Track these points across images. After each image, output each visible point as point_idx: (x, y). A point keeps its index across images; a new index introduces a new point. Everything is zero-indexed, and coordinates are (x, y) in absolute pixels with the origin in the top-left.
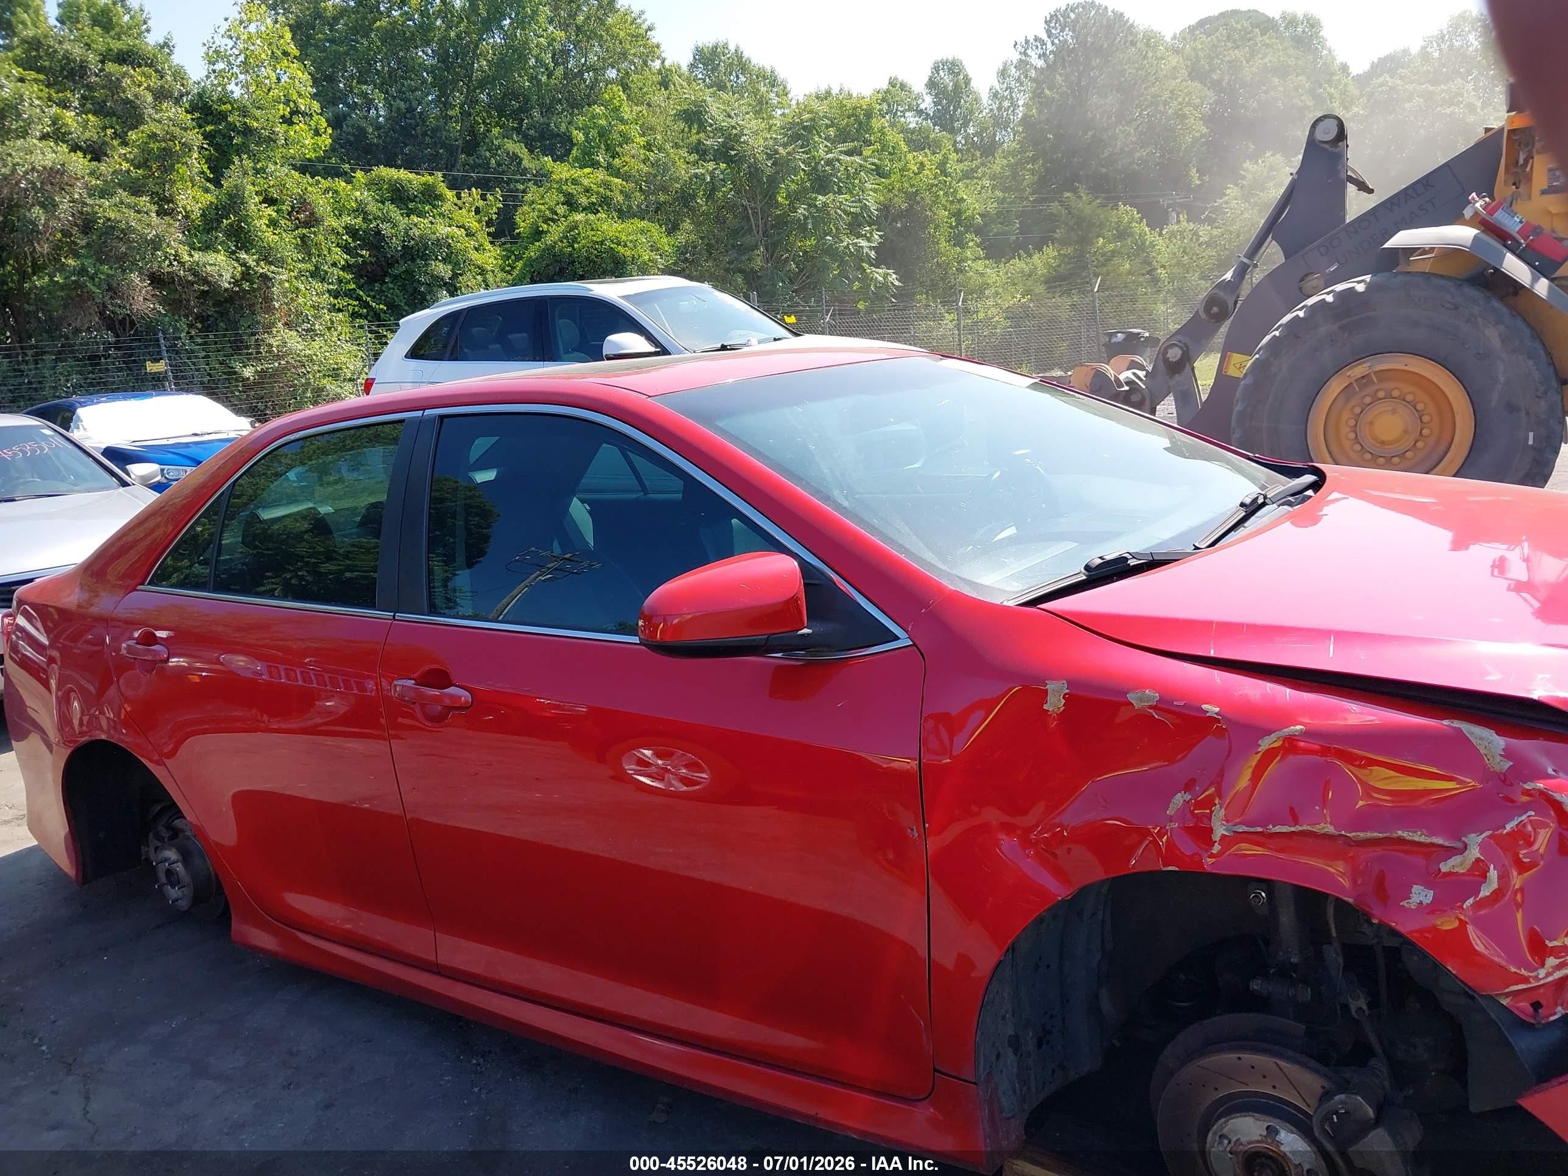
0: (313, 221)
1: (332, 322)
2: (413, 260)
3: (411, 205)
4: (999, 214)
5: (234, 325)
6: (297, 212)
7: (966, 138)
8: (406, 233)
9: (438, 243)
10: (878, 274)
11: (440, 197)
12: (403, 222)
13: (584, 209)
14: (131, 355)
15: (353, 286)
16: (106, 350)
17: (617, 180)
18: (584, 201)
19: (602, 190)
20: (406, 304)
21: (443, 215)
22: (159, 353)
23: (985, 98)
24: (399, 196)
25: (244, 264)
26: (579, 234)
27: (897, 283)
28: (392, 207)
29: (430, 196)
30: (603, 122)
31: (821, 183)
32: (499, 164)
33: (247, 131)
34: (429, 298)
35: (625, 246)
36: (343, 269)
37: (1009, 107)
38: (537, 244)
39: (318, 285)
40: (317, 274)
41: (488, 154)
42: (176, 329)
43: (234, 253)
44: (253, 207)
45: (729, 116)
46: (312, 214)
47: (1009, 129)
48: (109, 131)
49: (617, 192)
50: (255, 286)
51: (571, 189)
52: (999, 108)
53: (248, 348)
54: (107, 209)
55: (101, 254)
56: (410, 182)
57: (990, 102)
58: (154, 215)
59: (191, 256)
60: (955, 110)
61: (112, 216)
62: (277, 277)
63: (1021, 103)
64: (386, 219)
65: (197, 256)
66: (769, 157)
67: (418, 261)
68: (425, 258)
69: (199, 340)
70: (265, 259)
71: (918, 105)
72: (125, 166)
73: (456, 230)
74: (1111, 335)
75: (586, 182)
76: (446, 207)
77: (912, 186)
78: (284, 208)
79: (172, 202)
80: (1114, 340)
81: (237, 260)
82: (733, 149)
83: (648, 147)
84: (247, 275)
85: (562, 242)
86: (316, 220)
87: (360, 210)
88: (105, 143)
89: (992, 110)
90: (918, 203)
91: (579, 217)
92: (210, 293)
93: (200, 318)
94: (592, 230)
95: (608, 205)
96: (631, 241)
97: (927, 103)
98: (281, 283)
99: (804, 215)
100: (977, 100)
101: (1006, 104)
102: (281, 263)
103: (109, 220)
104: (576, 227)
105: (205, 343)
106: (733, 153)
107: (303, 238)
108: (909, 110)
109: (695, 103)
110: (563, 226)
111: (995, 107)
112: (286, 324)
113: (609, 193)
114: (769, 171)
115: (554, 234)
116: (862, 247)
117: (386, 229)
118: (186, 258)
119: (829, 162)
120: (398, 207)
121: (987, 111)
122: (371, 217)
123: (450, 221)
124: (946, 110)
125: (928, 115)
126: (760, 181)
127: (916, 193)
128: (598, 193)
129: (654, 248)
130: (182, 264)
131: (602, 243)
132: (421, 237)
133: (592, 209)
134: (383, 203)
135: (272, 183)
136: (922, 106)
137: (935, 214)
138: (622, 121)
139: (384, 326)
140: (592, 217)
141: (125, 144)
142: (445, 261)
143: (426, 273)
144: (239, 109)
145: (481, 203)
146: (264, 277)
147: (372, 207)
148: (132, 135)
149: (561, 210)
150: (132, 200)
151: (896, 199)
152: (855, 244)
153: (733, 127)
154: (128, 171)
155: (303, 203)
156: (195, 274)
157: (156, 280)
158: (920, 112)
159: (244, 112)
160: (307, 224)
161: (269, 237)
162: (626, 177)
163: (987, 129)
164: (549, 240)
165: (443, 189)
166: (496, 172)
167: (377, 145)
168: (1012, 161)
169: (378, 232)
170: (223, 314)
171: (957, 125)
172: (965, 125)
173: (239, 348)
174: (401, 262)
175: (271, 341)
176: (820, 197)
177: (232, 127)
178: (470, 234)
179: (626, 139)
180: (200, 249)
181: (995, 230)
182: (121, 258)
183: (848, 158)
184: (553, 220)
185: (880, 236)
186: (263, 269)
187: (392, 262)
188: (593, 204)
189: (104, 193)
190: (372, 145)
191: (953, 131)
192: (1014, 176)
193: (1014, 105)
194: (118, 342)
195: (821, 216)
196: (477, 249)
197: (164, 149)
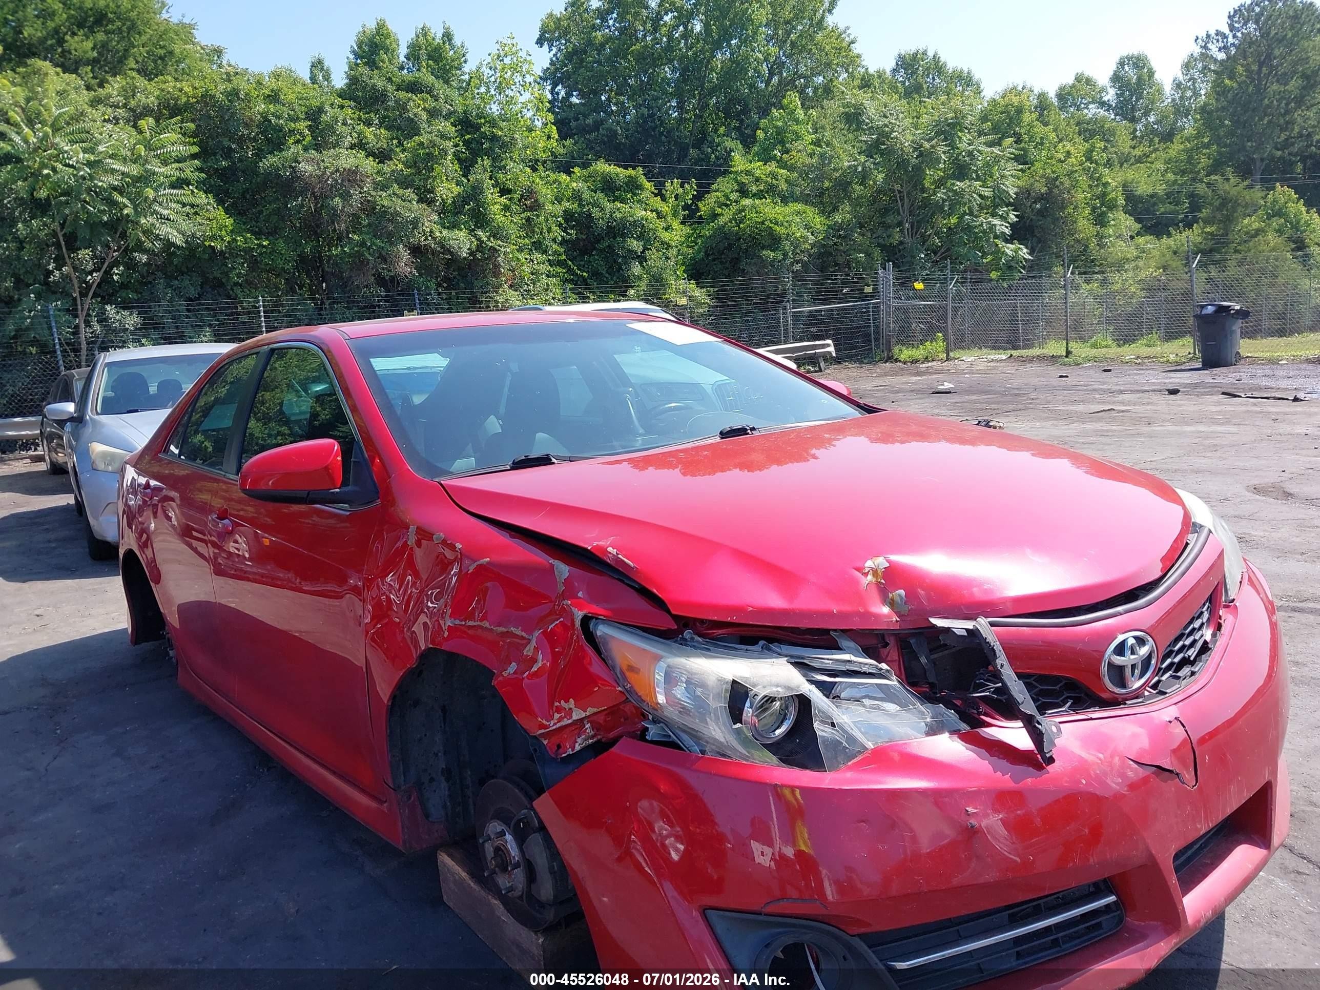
0: (536, 206)
1: (548, 285)
2: (614, 238)
3: (617, 193)
4: (1168, 195)
5: (470, 285)
6: (526, 200)
7: (1146, 126)
8: (611, 216)
9: (635, 224)
10: (1009, 249)
11: (640, 187)
12: (609, 206)
13: (754, 195)
14: (397, 306)
15: (564, 257)
16: (379, 301)
17: (782, 171)
18: (754, 189)
19: (769, 179)
20: (607, 272)
21: (639, 201)
22: (415, 305)
23: (1168, 88)
24: (609, 187)
25: (479, 239)
26: (745, 216)
27: (1027, 257)
28: (601, 195)
29: (633, 186)
30: (780, 124)
31: (961, 170)
32: (717, 158)
33: (494, 138)
34: (624, 267)
35: (782, 225)
36: (561, 244)
37: (1191, 97)
38: (712, 224)
39: (537, 256)
40: (538, 246)
41: (709, 150)
42: (427, 287)
43: (474, 230)
44: (490, 195)
45: (885, 116)
46: (536, 201)
47: (1190, 117)
48: (395, 142)
49: (783, 182)
50: (486, 256)
51: (744, 179)
52: (1182, 98)
53: (481, 303)
54: (383, 199)
55: (376, 230)
56: (617, 175)
57: (1173, 92)
58: (414, 203)
59: (441, 232)
60: (1137, 100)
61: (386, 203)
62: (502, 249)
63: (1203, 92)
64: (596, 204)
65: (445, 232)
66: (915, 149)
67: (618, 239)
68: (623, 236)
69: (444, 296)
70: (494, 237)
71: (1102, 97)
72: (400, 166)
73: (649, 213)
74: (1203, 307)
75: (757, 173)
76: (644, 195)
77: (1053, 172)
78: (515, 196)
79: (432, 192)
80: (1204, 312)
81: (475, 236)
82: (884, 144)
83: (817, 143)
84: (481, 246)
85: (731, 222)
86: (539, 205)
87: (577, 197)
88: (391, 150)
89: (1173, 100)
90: (1057, 187)
91: (747, 202)
92: (453, 260)
93: (446, 279)
94: (757, 212)
95: (774, 192)
96: (787, 221)
97: (1111, 95)
98: (506, 254)
99: (943, 199)
100: (1160, 91)
101: (1189, 94)
102: (506, 238)
103: (383, 206)
104: (744, 210)
105: (450, 298)
106: (883, 147)
107: (528, 219)
108: (1093, 102)
109: (855, 106)
110: (734, 208)
111: (1177, 96)
112: (511, 286)
113: (775, 182)
114: (914, 161)
115: (726, 217)
116: (995, 225)
117: (595, 213)
118: (438, 234)
119: (970, 154)
120: (606, 195)
121: (1170, 100)
122: (584, 203)
123: (645, 205)
124: (1128, 101)
125: (1110, 106)
126: (906, 171)
127: (1056, 179)
128: (766, 182)
129: (807, 227)
130: (434, 239)
131: (763, 223)
132: (621, 219)
133: (759, 195)
134: (596, 192)
135: (509, 177)
136: (1106, 99)
137: (1073, 197)
138: (797, 122)
139: (589, 288)
140: (757, 202)
141: (403, 150)
142: (638, 238)
143: (623, 248)
144: (489, 122)
145: (681, 190)
146: (492, 249)
147: (587, 195)
148: (408, 144)
149: (734, 196)
150: (400, 192)
151: (1036, 183)
152: (989, 223)
153: (886, 126)
154: (402, 170)
155: (530, 193)
156: (443, 247)
157: (416, 251)
158: (1102, 104)
159: (493, 123)
160: (530, 209)
161: (500, 219)
162: (791, 169)
163: (1167, 117)
164: (722, 221)
165: (643, 180)
166: (715, 164)
167: (624, 144)
168: (1189, 146)
169: (589, 216)
170: (464, 277)
171: (1138, 114)
172: (1146, 113)
173: (475, 303)
174: (606, 239)
175: (498, 298)
176: (958, 183)
177: (484, 136)
178: (660, 215)
179: (798, 137)
180: (448, 228)
181: (1162, 210)
182: (390, 235)
183: (989, 149)
184: (727, 205)
185: (1016, 216)
186: (492, 243)
187: (599, 239)
188: (762, 191)
189: (384, 188)
190: (621, 143)
191: (1133, 120)
192: (1190, 159)
193: (1196, 94)
194: (386, 296)
195: (957, 199)
196: (666, 229)
197: (427, 154)
